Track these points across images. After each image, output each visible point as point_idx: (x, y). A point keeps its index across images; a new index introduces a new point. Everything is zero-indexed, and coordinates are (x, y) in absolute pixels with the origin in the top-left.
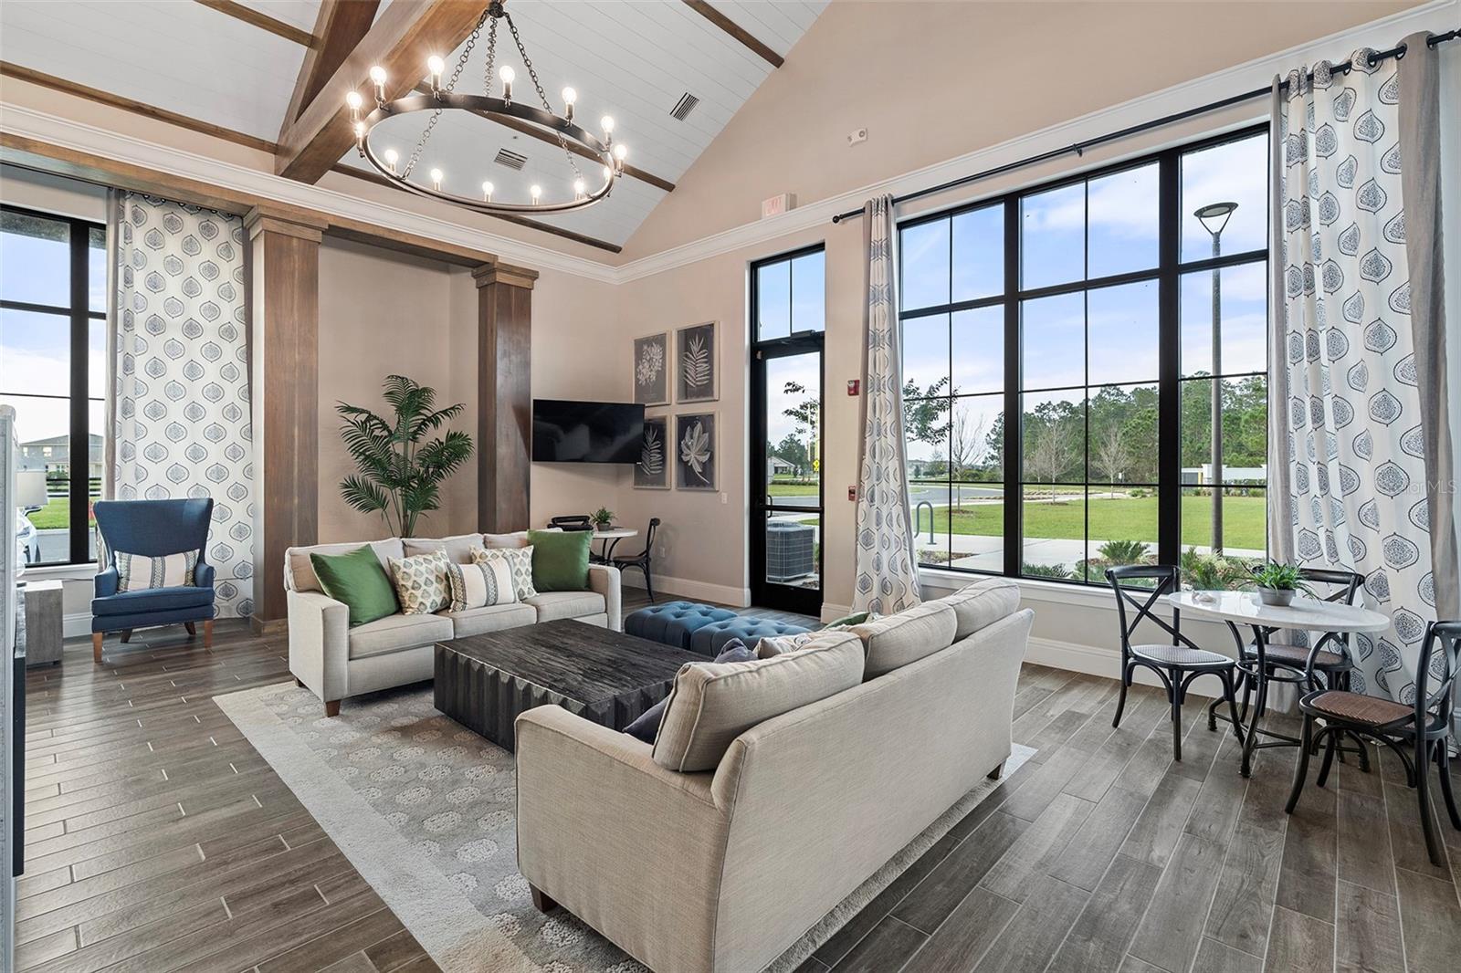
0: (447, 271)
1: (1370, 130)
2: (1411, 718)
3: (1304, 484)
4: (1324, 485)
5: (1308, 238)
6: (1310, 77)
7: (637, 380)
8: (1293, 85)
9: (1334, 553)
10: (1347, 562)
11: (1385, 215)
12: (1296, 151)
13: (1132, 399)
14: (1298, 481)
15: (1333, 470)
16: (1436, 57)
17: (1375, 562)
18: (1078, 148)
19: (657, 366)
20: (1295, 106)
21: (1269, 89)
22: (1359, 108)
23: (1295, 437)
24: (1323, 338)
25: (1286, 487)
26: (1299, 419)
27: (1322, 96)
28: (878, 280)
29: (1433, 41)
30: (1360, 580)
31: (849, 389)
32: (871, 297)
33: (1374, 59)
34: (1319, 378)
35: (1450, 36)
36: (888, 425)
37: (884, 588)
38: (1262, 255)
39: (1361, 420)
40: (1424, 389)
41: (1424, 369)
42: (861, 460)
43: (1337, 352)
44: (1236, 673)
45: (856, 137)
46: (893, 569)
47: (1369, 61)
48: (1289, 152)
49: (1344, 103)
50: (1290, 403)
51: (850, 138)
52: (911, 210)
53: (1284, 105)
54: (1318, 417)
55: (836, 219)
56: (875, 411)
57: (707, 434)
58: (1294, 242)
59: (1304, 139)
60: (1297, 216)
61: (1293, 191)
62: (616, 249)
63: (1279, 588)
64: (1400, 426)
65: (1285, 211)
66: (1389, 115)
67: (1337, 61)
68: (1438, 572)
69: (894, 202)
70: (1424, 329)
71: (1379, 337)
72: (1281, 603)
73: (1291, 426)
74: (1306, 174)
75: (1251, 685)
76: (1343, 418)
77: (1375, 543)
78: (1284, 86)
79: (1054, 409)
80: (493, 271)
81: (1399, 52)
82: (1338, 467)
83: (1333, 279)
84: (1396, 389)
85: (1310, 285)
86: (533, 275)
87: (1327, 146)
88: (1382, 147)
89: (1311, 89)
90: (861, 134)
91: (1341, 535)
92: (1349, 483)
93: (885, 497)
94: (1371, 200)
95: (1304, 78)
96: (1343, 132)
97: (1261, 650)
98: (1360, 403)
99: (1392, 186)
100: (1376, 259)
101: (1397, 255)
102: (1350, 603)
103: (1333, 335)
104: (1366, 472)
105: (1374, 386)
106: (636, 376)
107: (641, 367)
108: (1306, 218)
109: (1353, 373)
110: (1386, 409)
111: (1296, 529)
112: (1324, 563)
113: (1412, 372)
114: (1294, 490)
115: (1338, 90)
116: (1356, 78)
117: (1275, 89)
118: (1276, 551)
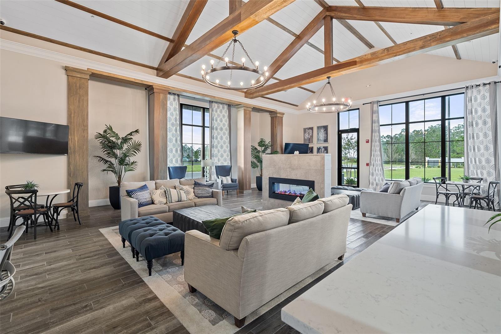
0: (259, 112)
1: (484, 98)
2: (487, 196)
3: (471, 162)
4: (475, 162)
5: (472, 116)
6: (472, 86)
7: (304, 138)
8: (469, 88)
9: (477, 175)
10: (480, 176)
11: (487, 113)
12: (470, 100)
13: (413, 134)
14: (470, 161)
15: (477, 159)
16: (496, 86)
17: (485, 176)
18: (423, 94)
19: (311, 135)
20: (469, 91)
21: (464, 88)
22: (482, 93)
23: (470, 153)
24: (475, 135)
25: (468, 162)
26: (471, 150)
27: (475, 90)
28: (375, 118)
29: (495, 83)
30: (482, 179)
31: (366, 142)
32: (373, 122)
33: (485, 84)
34: (474, 142)
35: (498, 82)
36: (378, 150)
37: (377, 185)
38: (463, 118)
39: (482, 151)
40: (494, 145)
41: (494, 141)
42: (371, 157)
43: (478, 138)
44: (459, 195)
45: (368, 86)
46: (379, 180)
47: (484, 84)
48: (468, 100)
49: (479, 92)
50: (469, 147)
51: (367, 86)
52: (382, 103)
53: (467, 91)
54: (474, 150)
55: (363, 104)
56: (374, 147)
57: (326, 151)
58: (469, 117)
59: (471, 98)
60: (470, 112)
61: (469, 107)
62: (297, 106)
63: (467, 180)
64: (489, 151)
65: (467, 111)
66: (487, 95)
67: (478, 84)
68: (496, 177)
69: (379, 102)
70: (494, 134)
71: (485, 135)
72: (467, 182)
73: (469, 151)
74: (472, 104)
75: (461, 198)
76: (479, 150)
77: (485, 172)
78: (467, 87)
79: (385, 138)
80: (277, 114)
81: (489, 84)
82: (478, 159)
83: (477, 124)
84: (489, 145)
85: (472, 125)
86: (283, 114)
87: (476, 100)
88: (486, 101)
89: (472, 88)
90: (370, 86)
91: (479, 171)
92: (480, 162)
93: (377, 165)
94: (484, 110)
95: (471, 86)
96: (479, 97)
97: (463, 192)
98: (482, 147)
99: (488, 108)
100: (485, 121)
101: (489, 121)
102: (480, 183)
103: (477, 135)
104: (483, 160)
105: (485, 144)
106: (304, 137)
107: (305, 135)
108: (472, 113)
109: (481, 141)
110: (487, 148)
111: (470, 170)
112: (475, 177)
113: (492, 142)
114: (469, 163)
115: (478, 89)
116: (481, 88)
117: (466, 88)
118: (466, 173)
